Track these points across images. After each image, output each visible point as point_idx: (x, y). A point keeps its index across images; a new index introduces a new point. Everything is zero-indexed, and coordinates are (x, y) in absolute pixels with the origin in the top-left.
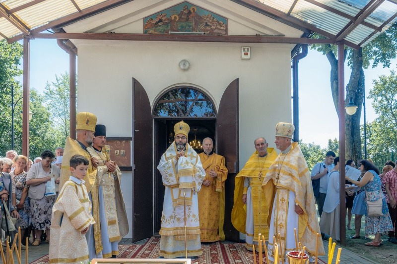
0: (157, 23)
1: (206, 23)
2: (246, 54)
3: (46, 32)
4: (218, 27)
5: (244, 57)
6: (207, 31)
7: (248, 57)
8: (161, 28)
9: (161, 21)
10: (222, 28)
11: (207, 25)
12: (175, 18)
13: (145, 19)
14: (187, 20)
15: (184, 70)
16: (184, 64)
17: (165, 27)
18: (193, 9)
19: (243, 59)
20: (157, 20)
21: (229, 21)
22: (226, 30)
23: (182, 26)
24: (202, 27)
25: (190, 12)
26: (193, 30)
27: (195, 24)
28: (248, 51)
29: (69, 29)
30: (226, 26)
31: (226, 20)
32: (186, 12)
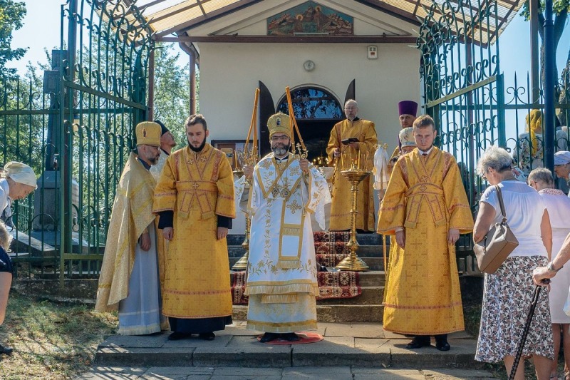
0: (281, 23)
1: (332, 23)
2: (373, 54)
3: (170, 36)
4: (344, 26)
5: (370, 56)
6: (333, 30)
7: (375, 56)
8: (285, 28)
9: (284, 21)
10: (348, 27)
11: (332, 24)
12: (300, 17)
13: (268, 19)
14: (312, 19)
15: (309, 71)
16: (309, 65)
17: (289, 27)
18: (318, 9)
19: (369, 59)
20: (281, 21)
21: (355, 20)
22: (352, 29)
23: (307, 26)
24: (327, 26)
25: (314, 12)
26: (318, 30)
27: (320, 24)
28: (375, 50)
29: (192, 33)
30: (352, 25)
31: (351, 19)
32: (311, 11)
